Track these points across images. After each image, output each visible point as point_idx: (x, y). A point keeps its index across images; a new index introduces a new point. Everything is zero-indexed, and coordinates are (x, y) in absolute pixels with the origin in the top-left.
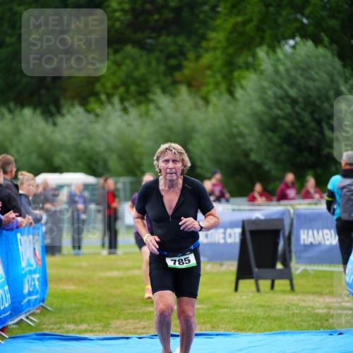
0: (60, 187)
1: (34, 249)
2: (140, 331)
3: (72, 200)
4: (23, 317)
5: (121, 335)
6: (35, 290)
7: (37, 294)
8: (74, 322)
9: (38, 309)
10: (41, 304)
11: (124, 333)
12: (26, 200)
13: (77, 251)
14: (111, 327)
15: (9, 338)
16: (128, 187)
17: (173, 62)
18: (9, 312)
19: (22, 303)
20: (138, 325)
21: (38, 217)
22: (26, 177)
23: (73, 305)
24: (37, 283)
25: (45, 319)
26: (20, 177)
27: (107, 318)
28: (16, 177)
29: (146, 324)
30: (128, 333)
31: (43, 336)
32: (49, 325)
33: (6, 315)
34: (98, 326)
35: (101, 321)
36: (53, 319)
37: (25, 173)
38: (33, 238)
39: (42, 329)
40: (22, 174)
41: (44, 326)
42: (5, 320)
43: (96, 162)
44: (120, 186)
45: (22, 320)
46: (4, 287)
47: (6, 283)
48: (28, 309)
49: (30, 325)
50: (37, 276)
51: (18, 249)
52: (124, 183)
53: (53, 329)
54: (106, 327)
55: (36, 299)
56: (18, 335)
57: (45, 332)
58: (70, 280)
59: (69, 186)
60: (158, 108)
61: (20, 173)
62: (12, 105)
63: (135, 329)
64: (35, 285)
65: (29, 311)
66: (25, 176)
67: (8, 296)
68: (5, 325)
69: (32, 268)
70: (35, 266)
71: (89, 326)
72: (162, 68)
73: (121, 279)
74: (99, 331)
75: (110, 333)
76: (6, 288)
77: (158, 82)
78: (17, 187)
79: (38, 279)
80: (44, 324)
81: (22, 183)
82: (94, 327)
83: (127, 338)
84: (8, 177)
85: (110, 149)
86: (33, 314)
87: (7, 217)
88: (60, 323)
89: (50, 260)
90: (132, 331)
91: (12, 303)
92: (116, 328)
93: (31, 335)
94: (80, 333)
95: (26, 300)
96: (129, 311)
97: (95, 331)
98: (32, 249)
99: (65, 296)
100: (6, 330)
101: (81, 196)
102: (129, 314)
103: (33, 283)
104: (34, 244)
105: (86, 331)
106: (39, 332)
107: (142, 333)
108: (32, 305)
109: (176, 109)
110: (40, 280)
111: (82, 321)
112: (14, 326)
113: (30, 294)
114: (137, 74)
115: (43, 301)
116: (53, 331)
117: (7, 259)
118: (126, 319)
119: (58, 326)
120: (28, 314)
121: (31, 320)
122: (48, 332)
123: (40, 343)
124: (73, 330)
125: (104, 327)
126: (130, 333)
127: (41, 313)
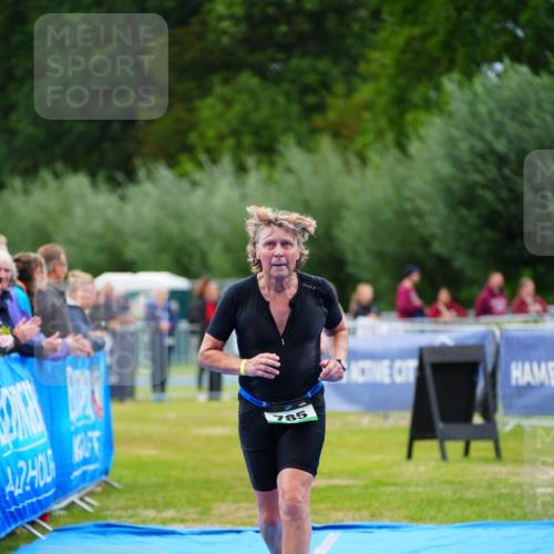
0: (134, 295)
1: (93, 392)
3: (152, 315)
4: (73, 499)
5: (229, 527)
6: (93, 457)
7: (96, 461)
8: (155, 506)
9: (98, 485)
10: (104, 478)
11: (232, 523)
13: (158, 395)
14: (213, 515)
15: (54, 531)
17: (311, 99)
18: (53, 491)
19: (72, 477)
21: (100, 342)
22: (79, 280)
23: (154, 480)
24: (96, 445)
25: (110, 502)
26: (71, 280)
27: (206, 501)
30: (239, 525)
31: (107, 528)
32: (115, 510)
33: (47, 495)
34: (192, 512)
35: (196, 505)
36: (121, 501)
37: (77, 272)
38: (91, 376)
39: (105, 518)
40: (74, 276)
41: (108, 513)
42: (47, 502)
43: (190, 256)
45: (72, 503)
46: (46, 451)
47: (48, 444)
48: (83, 486)
49: (86, 510)
50: (97, 434)
53: (121, 516)
54: (205, 514)
55: (94, 471)
56: (67, 527)
57: (109, 521)
58: (147, 440)
59: (146, 292)
60: (290, 170)
61: (71, 274)
62: (59, 166)
64: (92, 449)
65: (85, 488)
66: (80, 277)
67: (52, 465)
68: (47, 511)
69: (88, 422)
70: (93, 418)
71: (178, 512)
72: (295, 109)
74: (194, 521)
75: (212, 523)
76: (50, 452)
79: (98, 439)
80: (108, 509)
82: (187, 514)
83: (238, 532)
85: (211, 234)
86: (91, 494)
88: (133, 508)
89: (118, 408)
90: (247, 520)
91: (57, 476)
92: (221, 516)
93: (88, 527)
94: (164, 523)
95: (78, 472)
96: (241, 490)
97: (188, 521)
98: (89, 392)
99: (140, 465)
100: (48, 519)
103: (89, 446)
105: (173, 520)
108: (88, 478)
109: (316, 173)
110: (102, 439)
111: (168, 505)
112: (62, 513)
113: (85, 462)
114: (256, 118)
115: (106, 472)
117: (51, 407)
118: (235, 502)
119: (130, 512)
120: (83, 493)
121: (88, 504)
122: (114, 522)
123: (101, 537)
124: (154, 520)
125: (202, 513)
126: (243, 524)
127: (104, 492)
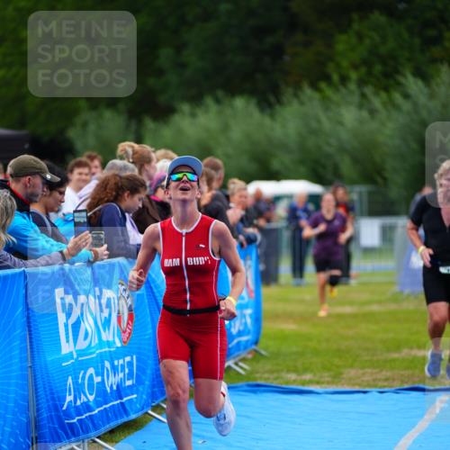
0: (277, 199)
2: (380, 384)
3: (293, 214)
4: (230, 363)
5: (357, 388)
6: (247, 330)
7: (248, 333)
8: (296, 371)
9: (249, 353)
10: (254, 347)
11: (359, 385)
13: (298, 280)
14: (343, 378)
16: (365, 199)
17: (431, 33)
19: (230, 346)
20: (379, 376)
21: (252, 237)
22: (237, 187)
23: (294, 349)
24: (249, 321)
25: (259, 366)
26: (231, 186)
27: (338, 367)
29: (389, 374)
30: (365, 386)
31: (256, 388)
32: (264, 373)
34: (326, 376)
35: (329, 370)
36: (268, 367)
37: (236, 180)
39: (255, 379)
41: (258, 375)
44: (355, 197)
45: (229, 367)
48: (237, 353)
49: (240, 373)
50: (249, 311)
52: (360, 194)
53: (268, 378)
54: (337, 378)
55: (247, 341)
57: (260, 382)
58: (289, 317)
59: (290, 197)
60: (406, 96)
62: (220, 93)
63: (374, 380)
64: (246, 324)
65: (238, 356)
66: (236, 184)
69: (242, 302)
70: (246, 299)
71: (315, 375)
72: (417, 41)
73: (354, 316)
74: (328, 383)
75: (343, 385)
77: (409, 60)
79: (251, 315)
80: (257, 373)
81: (233, 194)
82: (321, 377)
83: (365, 392)
85: (342, 149)
86: (244, 360)
88: (278, 371)
89: (268, 292)
90: (372, 383)
92: (350, 379)
93: (241, 387)
94: (303, 384)
95: (235, 341)
96: (366, 358)
97: (323, 383)
99: (284, 337)
101: (306, 210)
102: (366, 361)
103: (243, 321)
105: (310, 382)
106: (251, 383)
107: (384, 387)
108: (242, 347)
109: (432, 96)
110: (254, 316)
111: (306, 370)
113: (240, 333)
114: (383, 50)
115: (256, 343)
118: (363, 368)
119: (275, 375)
120: (237, 359)
121: (241, 368)
123: (252, 395)
124: (295, 381)
125: (334, 377)
126: (369, 386)
127: (253, 359)
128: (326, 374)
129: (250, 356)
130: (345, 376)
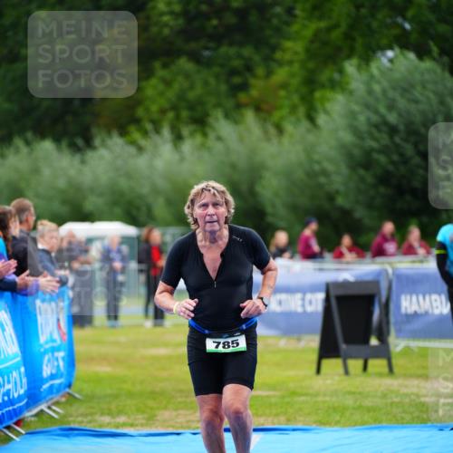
0: (90, 241)
1: (58, 320)
2: (194, 425)
3: (107, 257)
4: (43, 407)
5: (170, 430)
6: (59, 373)
7: (61, 377)
8: (110, 414)
9: (63, 396)
10: (67, 390)
11: (173, 427)
12: (48, 257)
13: (113, 322)
14: (158, 420)
15: (27, 434)
17: (237, 80)
18: (25, 401)
19: (42, 390)
20: (192, 418)
21: (64, 280)
22: (47, 228)
23: (109, 391)
24: (61, 363)
25: (73, 410)
26: (40, 227)
27: (152, 409)
28: (35, 228)
30: (178, 428)
31: (69, 432)
32: (77, 416)
33: (21, 404)
34: (140, 418)
35: (143, 412)
36: (82, 409)
37: (45, 222)
38: (57, 306)
39: (69, 423)
40: (42, 224)
41: (71, 419)
42: (21, 410)
43: (138, 209)
44: (168, 238)
45: (42, 411)
46: (19, 368)
47: (22, 363)
48: (50, 397)
49: (53, 417)
50: (61, 354)
51: (36, 321)
52: (174, 236)
53: (82, 422)
54: (151, 419)
55: (60, 384)
56: (38, 430)
57: (72, 426)
58: (104, 359)
59: (101, 238)
60: (219, 138)
61: (39, 223)
62: (29, 135)
63: (188, 422)
64: (58, 366)
65: (52, 399)
66: (46, 226)
67: (24, 380)
68: (21, 417)
69: (55, 344)
70: (59, 342)
71: (129, 417)
72: (223, 88)
73: (169, 358)
74: (142, 425)
75: (156, 427)
76: (23, 369)
77: (218, 105)
78: (35, 241)
79: (63, 358)
80: (71, 416)
81: (42, 236)
82: (135, 419)
83: (178, 434)
84: (25, 228)
85: (156, 191)
86: (57, 403)
87: (23, 279)
88: (92, 414)
89: (79, 333)
90: (185, 425)
91: (29, 389)
92: (165, 421)
93: (55, 430)
94: (117, 427)
95: (45, 386)
96: (179, 400)
97: (137, 425)
98: (55, 320)
99: (98, 380)
100: (22, 424)
102: (180, 403)
103: (56, 364)
104: (58, 313)
105: (124, 425)
106: (65, 426)
107: (198, 428)
108: (55, 391)
109: (241, 140)
110: (66, 359)
111: (120, 413)
112: (33, 419)
113: (52, 377)
114: (192, 95)
115: (69, 386)
116: (84, 424)
117: (24, 333)
118: (176, 410)
119: (89, 418)
120: (50, 403)
121: (54, 411)
122: (76, 426)
123: (65, 439)
124: (109, 424)
125: (148, 419)
126: (182, 427)
127: (67, 402)
128: (140, 417)
129: (63, 400)
130: (159, 418)
